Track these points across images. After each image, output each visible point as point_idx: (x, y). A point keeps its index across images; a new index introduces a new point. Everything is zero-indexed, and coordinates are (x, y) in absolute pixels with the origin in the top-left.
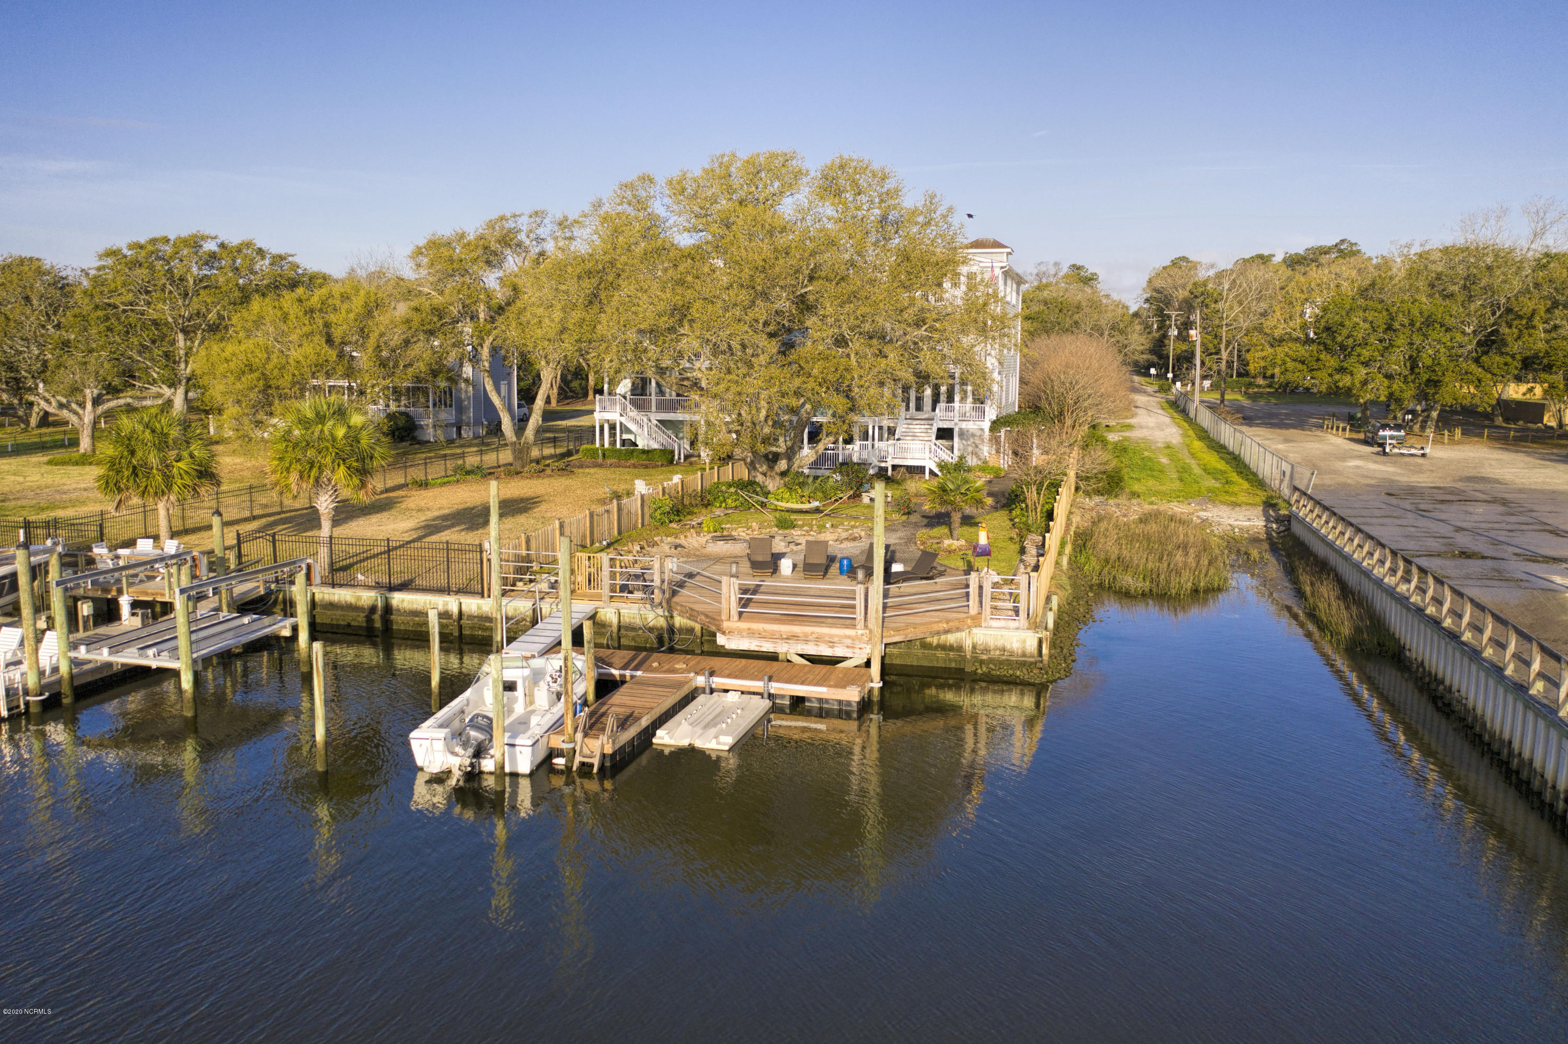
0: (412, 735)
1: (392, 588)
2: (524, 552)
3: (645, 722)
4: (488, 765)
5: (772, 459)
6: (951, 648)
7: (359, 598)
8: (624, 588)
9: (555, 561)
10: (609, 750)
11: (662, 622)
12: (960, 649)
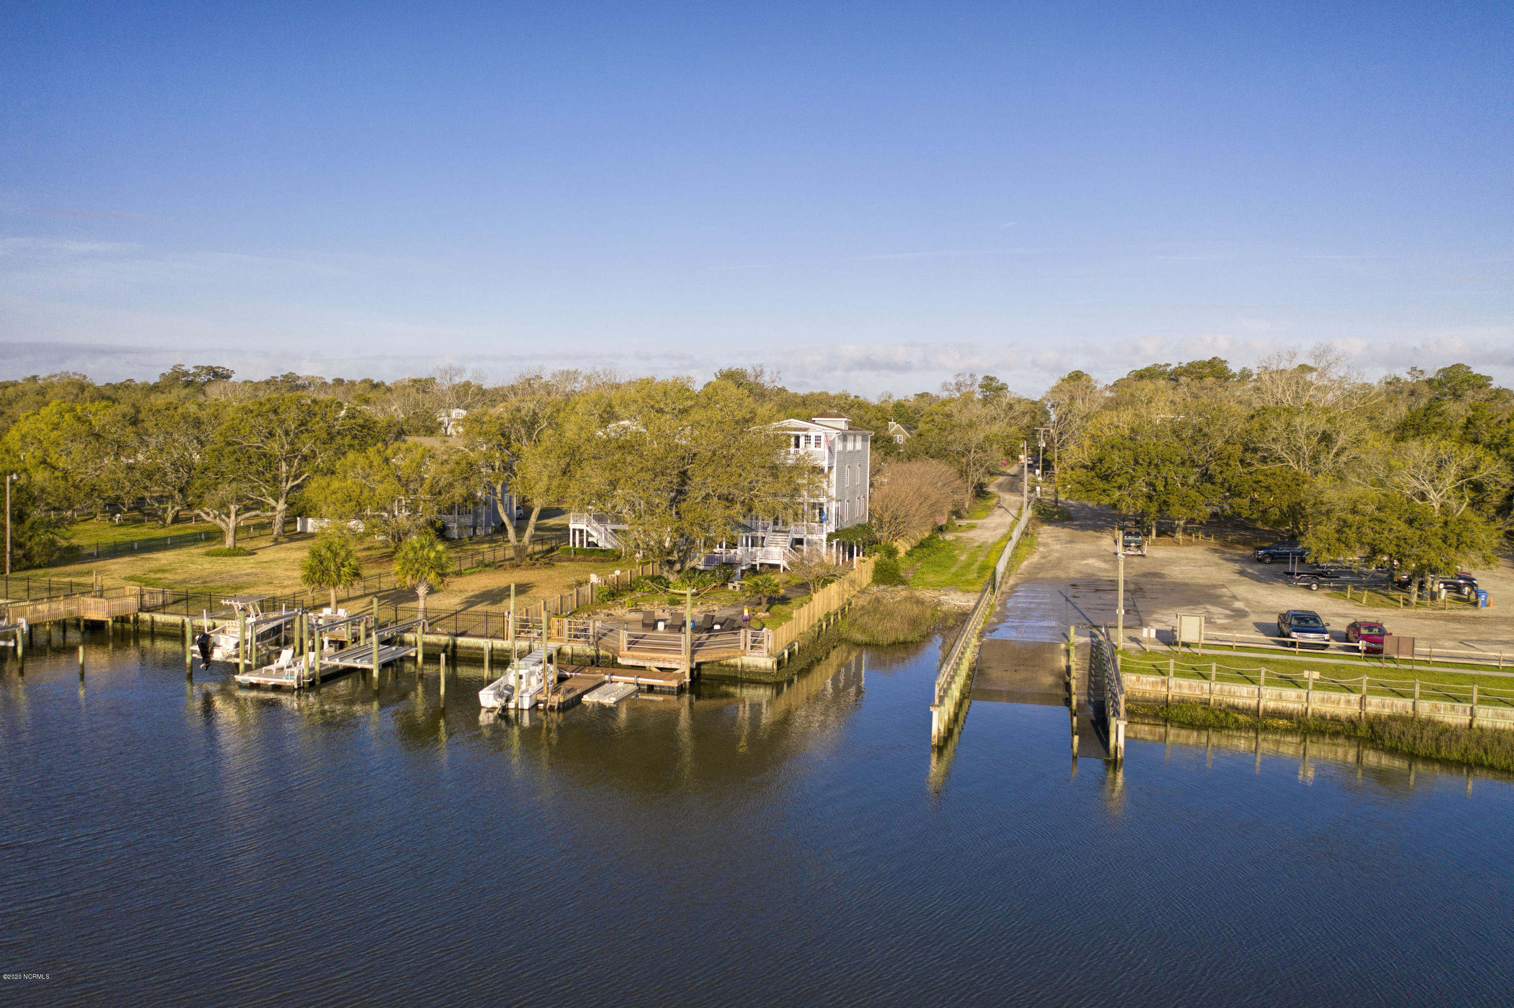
0: (481, 693)
1: (457, 635)
2: (525, 617)
3: (578, 692)
4: (511, 705)
5: (671, 563)
6: (732, 666)
7: (440, 640)
8: (576, 636)
9: (541, 622)
10: (562, 700)
11: (593, 653)
12: (736, 666)
